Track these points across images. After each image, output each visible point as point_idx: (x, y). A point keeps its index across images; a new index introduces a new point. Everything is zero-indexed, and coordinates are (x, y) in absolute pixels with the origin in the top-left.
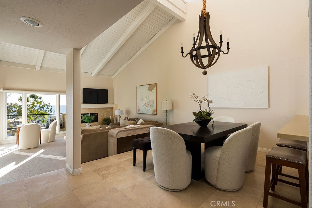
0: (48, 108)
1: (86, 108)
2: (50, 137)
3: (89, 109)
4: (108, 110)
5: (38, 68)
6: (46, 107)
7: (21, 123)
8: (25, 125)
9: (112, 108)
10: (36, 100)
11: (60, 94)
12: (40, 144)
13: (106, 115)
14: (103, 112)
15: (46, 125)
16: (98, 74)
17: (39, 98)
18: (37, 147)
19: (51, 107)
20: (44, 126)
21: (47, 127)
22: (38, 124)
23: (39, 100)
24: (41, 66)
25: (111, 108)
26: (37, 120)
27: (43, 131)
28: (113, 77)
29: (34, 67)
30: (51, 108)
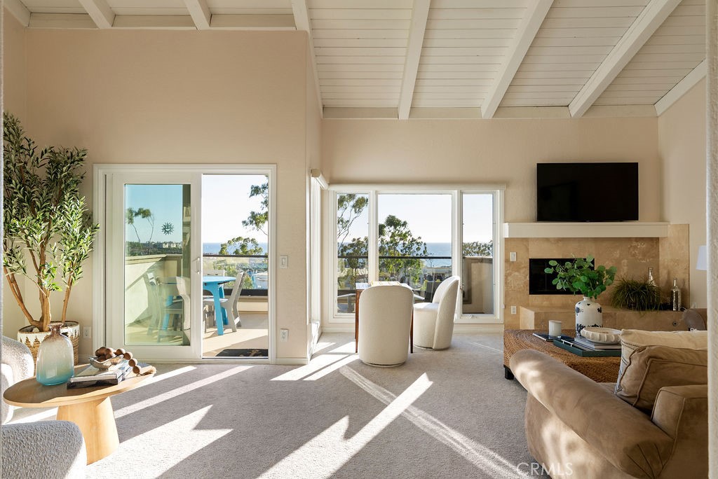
0: (418, 249)
1: (547, 240)
2: (439, 334)
3: (560, 244)
4: (635, 247)
5: (404, 114)
6: (415, 246)
7: (364, 278)
8: (372, 286)
9: (655, 241)
10: (398, 228)
11: (463, 188)
12: (412, 352)
13: (625, 268)
14: (617, 254)
15: (424, 288)
16: (594, 106)
17: (403, 225)
18: (402, 365)
19: (425, 244)
20: (419, 293)
21: (429, 297)
22: (405, 285)
23: (403, 230)
24: (411, 108)
25: (651, 239)
26: (401, 275)
27: (419, 310)
28: (660, 108)
29: (394, 112)
30: (426, 248)
